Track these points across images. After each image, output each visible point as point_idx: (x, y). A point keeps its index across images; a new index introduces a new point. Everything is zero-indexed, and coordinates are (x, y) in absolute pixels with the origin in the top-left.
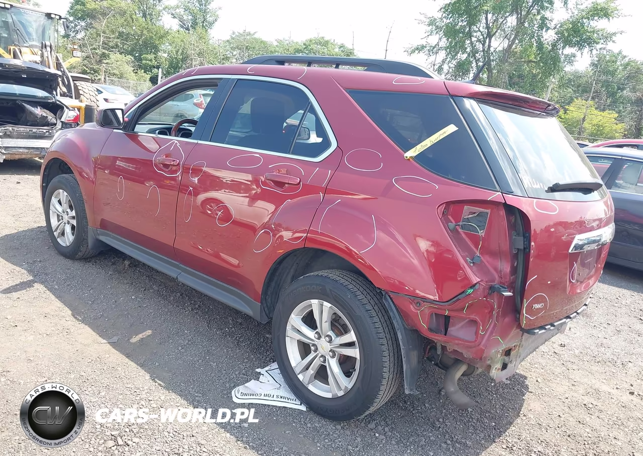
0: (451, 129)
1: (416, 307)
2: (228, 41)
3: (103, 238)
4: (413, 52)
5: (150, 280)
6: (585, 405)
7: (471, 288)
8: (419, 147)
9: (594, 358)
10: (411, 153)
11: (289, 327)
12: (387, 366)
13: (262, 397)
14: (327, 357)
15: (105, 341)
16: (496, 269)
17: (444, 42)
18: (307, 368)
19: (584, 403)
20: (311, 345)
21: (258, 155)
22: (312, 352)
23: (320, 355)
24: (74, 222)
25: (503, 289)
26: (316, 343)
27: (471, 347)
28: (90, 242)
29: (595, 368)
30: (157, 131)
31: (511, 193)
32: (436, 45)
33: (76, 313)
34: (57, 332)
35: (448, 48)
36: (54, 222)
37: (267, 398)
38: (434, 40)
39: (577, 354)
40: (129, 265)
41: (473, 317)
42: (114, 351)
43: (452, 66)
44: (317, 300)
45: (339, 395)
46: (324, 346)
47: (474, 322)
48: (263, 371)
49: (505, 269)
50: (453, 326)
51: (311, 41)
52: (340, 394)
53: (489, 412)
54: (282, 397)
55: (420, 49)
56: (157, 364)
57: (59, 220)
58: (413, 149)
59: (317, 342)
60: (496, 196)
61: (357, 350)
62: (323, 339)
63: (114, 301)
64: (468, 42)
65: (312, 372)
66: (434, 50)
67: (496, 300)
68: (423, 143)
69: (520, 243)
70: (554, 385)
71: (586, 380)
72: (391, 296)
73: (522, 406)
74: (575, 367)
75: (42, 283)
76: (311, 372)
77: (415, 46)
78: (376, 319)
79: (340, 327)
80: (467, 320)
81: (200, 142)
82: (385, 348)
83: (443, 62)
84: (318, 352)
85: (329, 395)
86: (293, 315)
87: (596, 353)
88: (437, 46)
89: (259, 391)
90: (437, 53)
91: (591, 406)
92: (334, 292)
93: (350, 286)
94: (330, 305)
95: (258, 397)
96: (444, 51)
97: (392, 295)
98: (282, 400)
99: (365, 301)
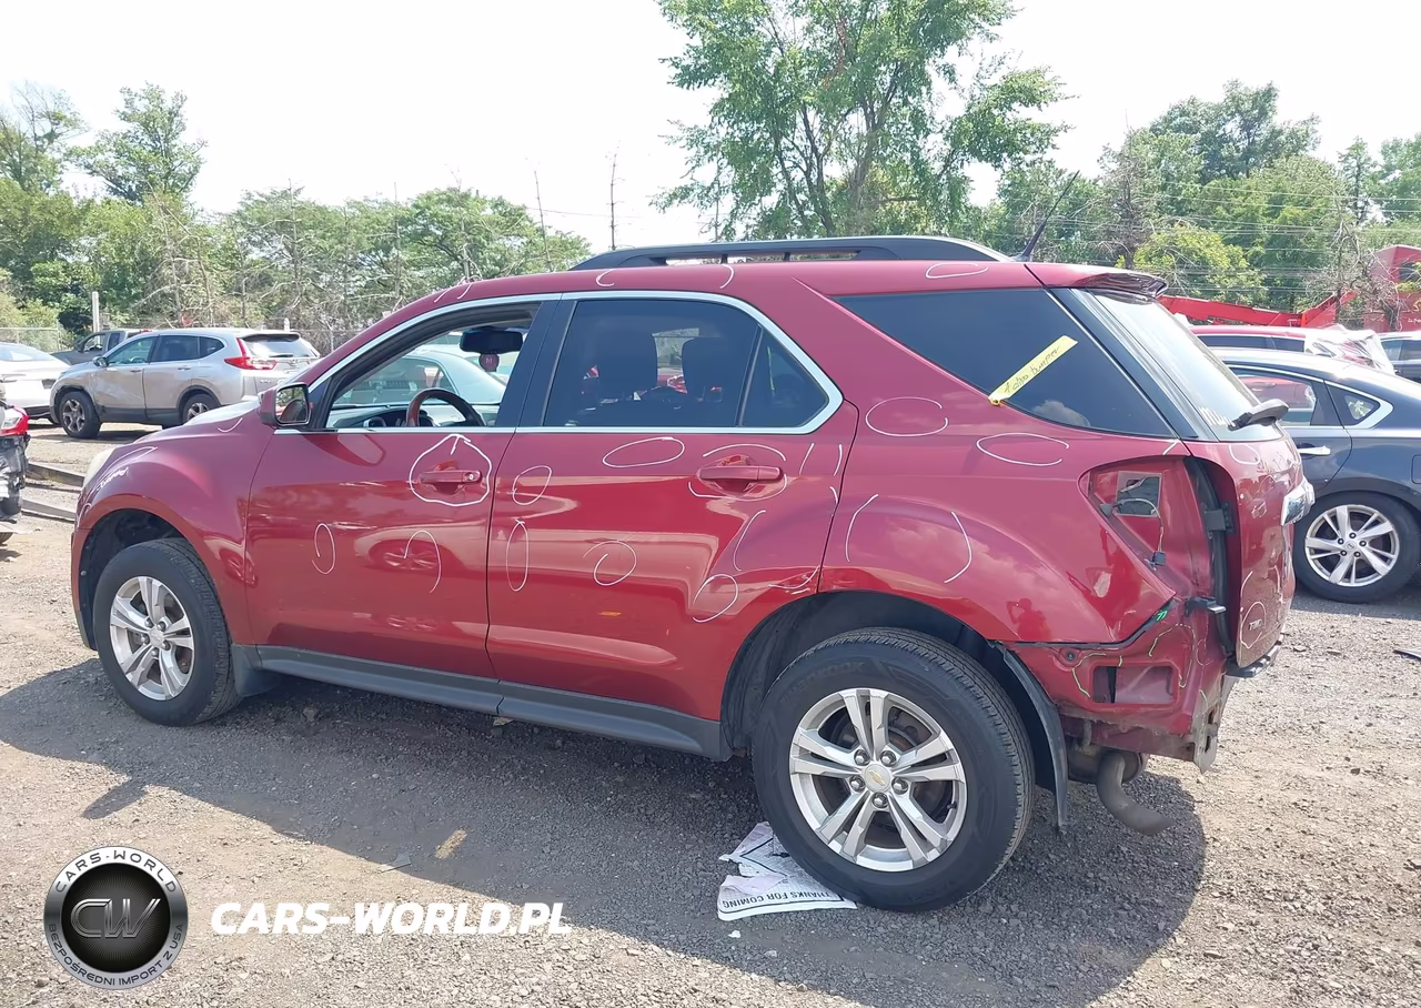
0: (1064, 344)
1: (1067, 662)
2: (239, 213)
3: (269, 664)
4: (670, 202)
5: (383, 738)
6: (1295, 804)
7: (1163, 608)
8: (1012, 381)
9: (1263, 728)
10: (1000, 394)
11: (794, 755)
12: (1021, 782)
13: (767, 901)
14: (888, 794)
15: (384, 867)
16: (1184, 570)
17: (729, 176)
18: (848, 825)
19: (1293, 801)
20: (847, 780)
21: (671, 438)
22: (853, 792)
23: (872, 793)
24: (189, 642)
25: (1209, 603)
26: (860, 773)
27: (1166, 715)
28: (240, 677)
29: (1275, 743)
30: (367, 422)
31: (1194, 438)
32: (713, 184)
33: (283, 828)
34: (273, 868)
35: (738, 186)
36: (122, 651)
37: (776, 901)
38: (706, 173)
39: (1231, 725)
40: (316, 717)
41: (1164, 660)
42: (418, 881)
43: (752, 222)
44: (855, 690)
45: (930, 860)
46: (878, 775)
47: (1168, 670)
48: (735, 856)
49: (1201, 570)
50: (1122, 686)
51: (429, 198)
52: (933, 855)
53: (1158, 847)
54: (801, 894)
55: (683, 194)
56: (525, 886)
57: (135, 646)
58: (1004, 386)
59: (862, 771)
60: (1172, 445)
61: (959, 765)
62: (875, 762)
63: (341, 789)
64: (775, 170)
65: (861, 830)
66: (709, 194)
67: (1193, 625)
68: (1019, 374)
69: (1219, 521)
70: (1228, 783)
71: (1271, 765)
72: (1017, 652)
73: (1200, 826)
74: (1244, 748)
75: (161, 782)
76: (858, 829)
77: (671, 188)
78: (986, 701)
79: (902, 733)
80: (1148, 668)
81: (520, 430)
82: (1012, 749)
83: (733, 215)
84: (866, 789)
85: (907, 866)
86: (800, 730)
87: (1261, 719)
88: (716, 186)
89: (755, 892)
90: (717, 199)
91: (1306, 804)
92: (892, 665)
93: (922, 651)
94: (886, 693)
95: (758, 903)
96: (731, 195)
97: (1017, 649)
98: (805, 898)
99: (957, 672)
